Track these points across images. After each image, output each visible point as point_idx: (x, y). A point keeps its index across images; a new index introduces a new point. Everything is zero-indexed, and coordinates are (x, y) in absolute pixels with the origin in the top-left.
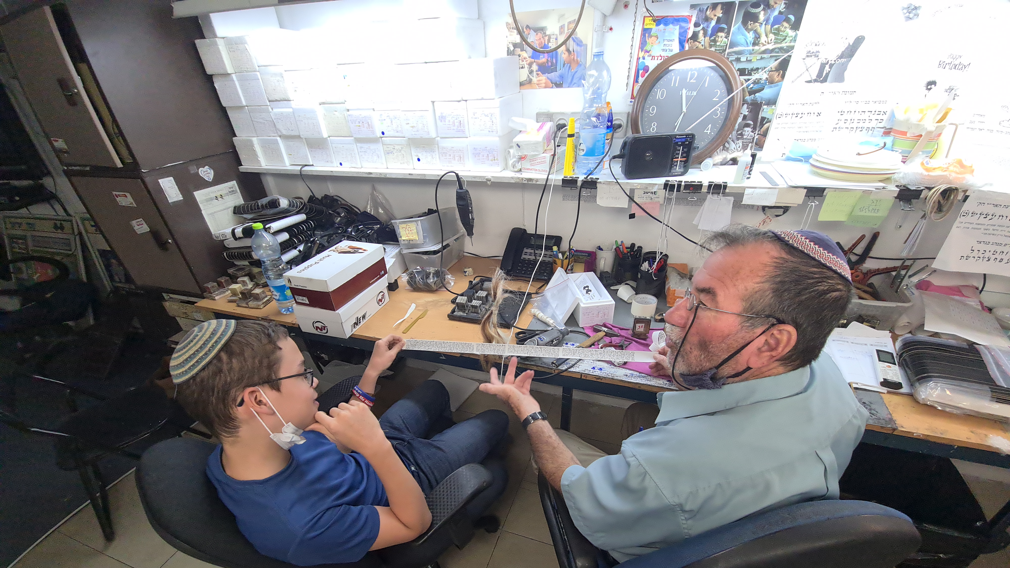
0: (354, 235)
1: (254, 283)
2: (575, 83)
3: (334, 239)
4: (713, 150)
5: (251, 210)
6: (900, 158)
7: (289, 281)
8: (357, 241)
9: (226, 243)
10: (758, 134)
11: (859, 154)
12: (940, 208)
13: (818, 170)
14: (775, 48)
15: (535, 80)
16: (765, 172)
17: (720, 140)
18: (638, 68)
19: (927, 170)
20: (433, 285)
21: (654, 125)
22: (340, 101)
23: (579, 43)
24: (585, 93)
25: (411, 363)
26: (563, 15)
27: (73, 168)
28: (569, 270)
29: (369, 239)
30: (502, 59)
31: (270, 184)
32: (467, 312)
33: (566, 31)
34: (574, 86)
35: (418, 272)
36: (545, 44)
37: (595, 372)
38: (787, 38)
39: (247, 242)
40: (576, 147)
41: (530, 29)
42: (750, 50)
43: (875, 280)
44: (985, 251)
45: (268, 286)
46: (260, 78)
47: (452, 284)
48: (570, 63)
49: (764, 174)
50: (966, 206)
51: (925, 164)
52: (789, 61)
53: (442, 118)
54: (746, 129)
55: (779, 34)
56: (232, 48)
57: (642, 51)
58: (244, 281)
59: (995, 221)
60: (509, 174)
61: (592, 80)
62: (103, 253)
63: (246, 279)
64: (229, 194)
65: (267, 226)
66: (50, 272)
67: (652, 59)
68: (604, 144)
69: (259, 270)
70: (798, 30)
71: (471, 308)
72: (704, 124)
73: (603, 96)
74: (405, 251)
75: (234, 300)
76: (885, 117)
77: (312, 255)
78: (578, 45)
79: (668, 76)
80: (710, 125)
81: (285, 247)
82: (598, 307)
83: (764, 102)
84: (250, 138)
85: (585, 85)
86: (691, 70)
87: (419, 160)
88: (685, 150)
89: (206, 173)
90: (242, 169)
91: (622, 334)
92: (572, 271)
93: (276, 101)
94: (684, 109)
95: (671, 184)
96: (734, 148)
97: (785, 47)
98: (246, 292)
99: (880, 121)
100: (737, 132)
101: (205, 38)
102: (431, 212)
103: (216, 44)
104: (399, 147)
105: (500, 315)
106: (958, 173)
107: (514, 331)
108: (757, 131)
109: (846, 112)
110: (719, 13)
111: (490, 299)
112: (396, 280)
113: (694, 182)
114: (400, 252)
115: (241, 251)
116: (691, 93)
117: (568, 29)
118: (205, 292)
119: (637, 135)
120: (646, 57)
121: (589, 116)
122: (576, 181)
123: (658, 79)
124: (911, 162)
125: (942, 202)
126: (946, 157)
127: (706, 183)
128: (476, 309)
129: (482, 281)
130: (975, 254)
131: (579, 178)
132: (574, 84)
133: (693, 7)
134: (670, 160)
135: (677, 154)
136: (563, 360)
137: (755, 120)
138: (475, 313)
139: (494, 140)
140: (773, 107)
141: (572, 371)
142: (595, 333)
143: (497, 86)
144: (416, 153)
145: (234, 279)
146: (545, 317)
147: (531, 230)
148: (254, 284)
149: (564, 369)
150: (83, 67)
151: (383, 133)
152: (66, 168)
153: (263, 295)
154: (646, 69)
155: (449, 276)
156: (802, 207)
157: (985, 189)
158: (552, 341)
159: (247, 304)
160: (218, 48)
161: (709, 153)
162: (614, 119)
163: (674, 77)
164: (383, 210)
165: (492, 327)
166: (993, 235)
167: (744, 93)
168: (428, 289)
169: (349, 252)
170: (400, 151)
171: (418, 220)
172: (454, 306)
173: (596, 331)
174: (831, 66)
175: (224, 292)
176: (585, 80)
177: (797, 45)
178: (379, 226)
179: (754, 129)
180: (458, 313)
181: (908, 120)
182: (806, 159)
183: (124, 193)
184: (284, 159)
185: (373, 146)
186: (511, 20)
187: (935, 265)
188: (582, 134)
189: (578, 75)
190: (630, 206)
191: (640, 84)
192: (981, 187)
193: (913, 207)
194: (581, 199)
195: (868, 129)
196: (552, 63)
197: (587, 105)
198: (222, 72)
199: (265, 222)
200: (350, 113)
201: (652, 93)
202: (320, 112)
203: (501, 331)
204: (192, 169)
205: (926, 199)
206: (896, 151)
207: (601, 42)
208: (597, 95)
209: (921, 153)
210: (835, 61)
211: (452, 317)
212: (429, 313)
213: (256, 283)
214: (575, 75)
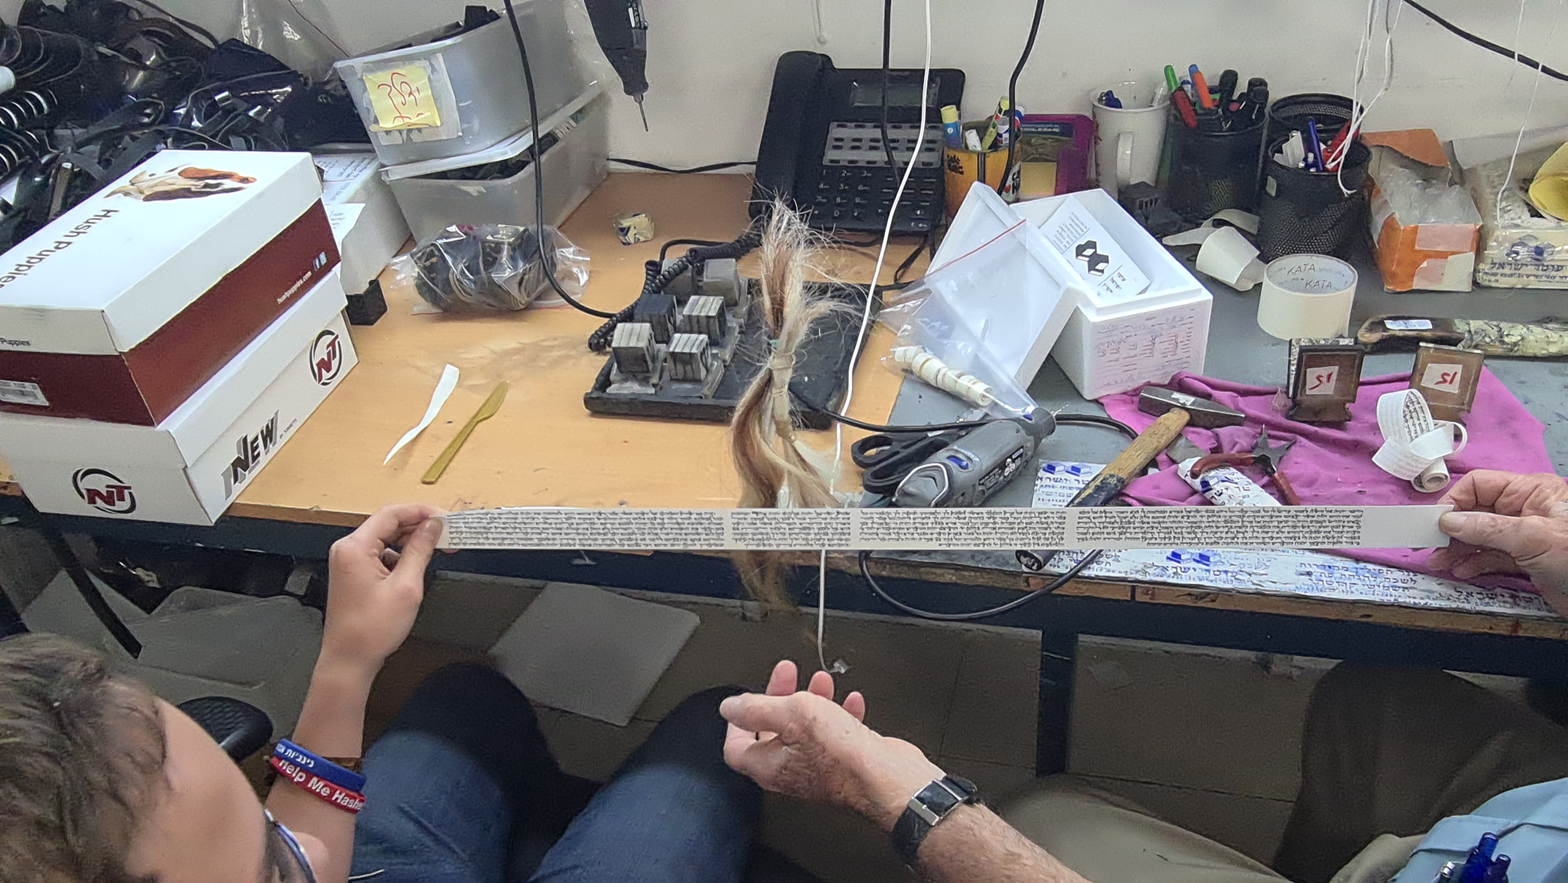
0: (200, 130)
8: (214, 147)
20: (514, 290)
28: (1008, 190)
35: (452, 247)
37: (1187, 574)
47: (583, 278)
71: (669, 365)
74: (397, 174)
82: (1150, 317)
92: (1022, 191)
102: (482, 15)
107: (843, 436)
112: (375, 285)
114: (378, 177)
128: (688, 368)
129: (698, 259)
138: (685, 380)
141: (1097, 577)
142: (1146, 419)
146: (952, 374)
155: (569, 250)
158: (1002, 466)
164: (297, 28)
168: (498, 306)
169: (186, 193)
171: (433, 52)
172: (602, 361)
173: (1154, 407)
178: (289, 88)
211: (601, 403)
212: (512, 396)
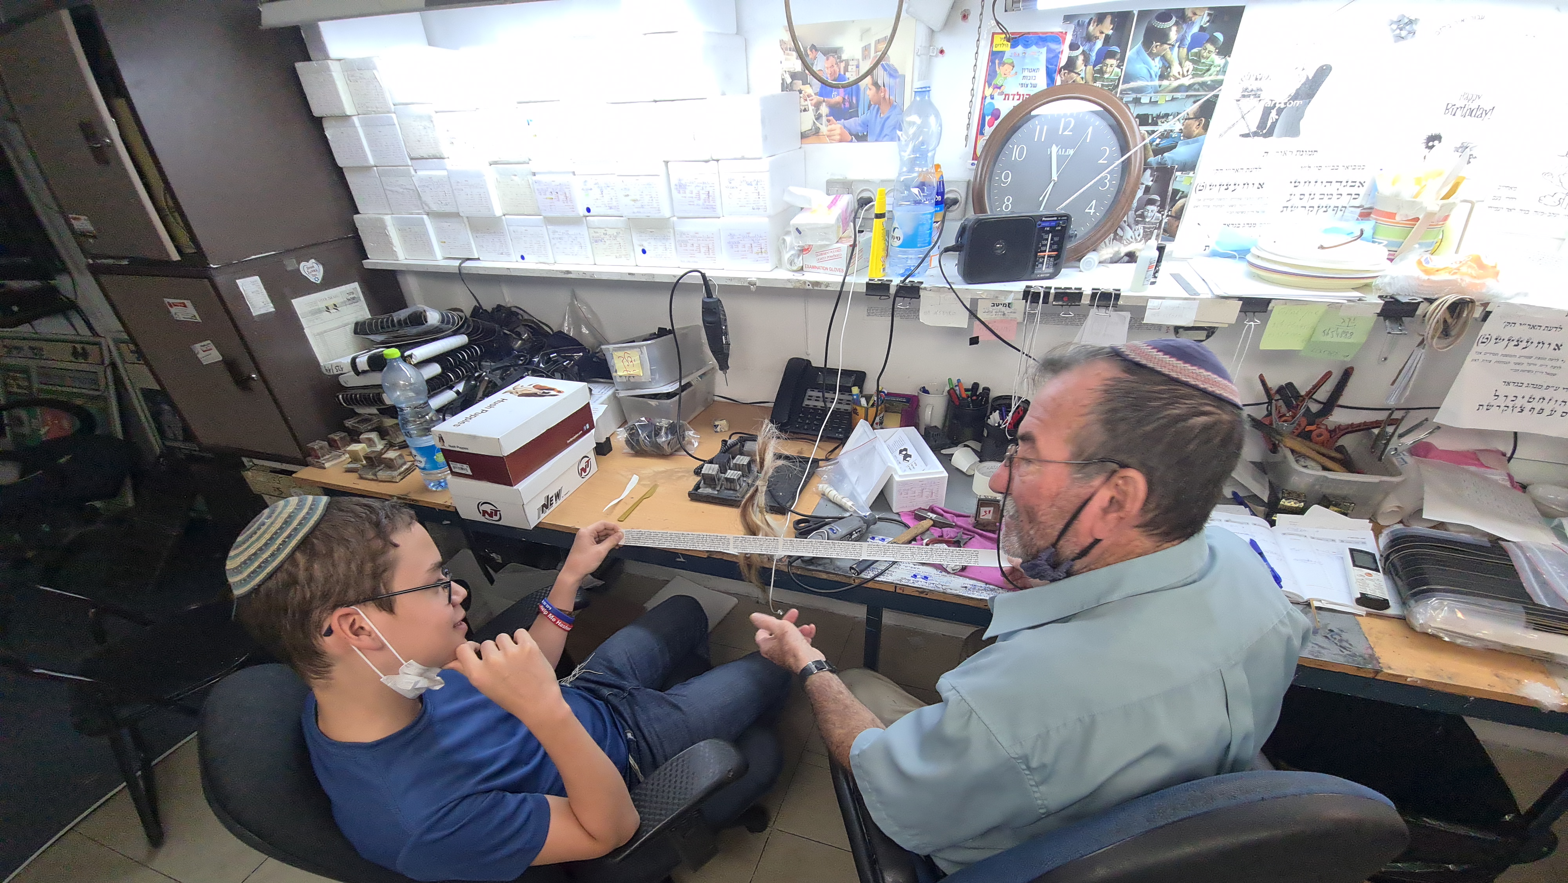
0: (543, 369)
1: (386, 442)
3: (511, 374)
4: (1098, 239)
5: (382, 328)
6: (1386, 253)
7: (441, 439)
8: (548, 377)
9: (342, 379)
10: (1168, 216)
11: (1322, 247)
12: (1446, 331)
13: (1260, 271)
14: (1194, 84)
15: (824, 129)
16: (1179, 275)
17: (1109, 224)
18: (983, 113)
19: (1426, 272)
20: (665, 447)
21: (1008, 201)
22: (521, 160)
23: (893, 73)
24: (902, 150)
25: (633, 568)
26: (868, 30)
27: (103, 260)
28: (877, 424)
29: (567, 375)
30: (773, 96)
31: (412, 287)
32: (718, 488)
33: (872, 54)
34: (885, 139)
35: (642, 427)
36: (839, 75)
37: (918, 581)
38: (1213, 69)
39: (375, 378)
40: (888, 234)
41: (816, 50)
42: (1155, 86)
43: (1348, 442)
44: (1516, 397)
45: (406, 446)
46: (396, 122)
47: (696, 444)
48: (878, 103)
49: (1177, 278)
50: (1487, 328)
51: (1424, 263)
52: (1214, 104)
53: (681, 187)
54: (1150, 208)
55: (1200, 62)
56: (352, 76)
57: (989, 87)
58: (370, 440)
59: (1531, 350)
60: (783, 275)
61: (912, 130)
62: (148, 394)
63: (374, 436)
64: (347, 303)
65: (406, 354)
66: (67, 424)
67: (1005, 99)
68: (931, 229)
69: (394, 421)
70: (1229, 56)
71: (725, 483)
72: (1085, 199)
73: (930, 154)
74: (622, 394)
75: (354, 468)
76: (1362, 191)
77: (478, 398)
78: (891, 75)
79: (1030, 124)
80: (1094, 201)
81: (435, 386)
82: (921, 481)
83: (1176, 167)
84: (381, 216)
85: (901, 138)
86: (1065, 116)
87: (644, 252)
88: (1056, 239)
89: (312, 270)
90: (368, 264)
91: (959, 523)
92: (881, 425)
93: (422, 158)
94: (1055, 177)
95: (1034, 292)
96: (1132, 238)
97: (1209, 83)
98: (373, 456)
99: (1354, 196)
100: (1136, 211)
101: (311, 60)
102: (662, 332)
103: (328, 69)
104: (614, 232)
105: (770, 493)
106: (1475, 277)
107: (791, 518)
108: (1166, 211)
109: (1303, 183)
110: (1108, 28)
111: (755, 469)
112: (608, 439)
113: (1070, 289)
114: (614, 396)
115: (366, 391)
116: (1066, 151)
117: (876, 52)
118: (310, 456)
119: (981, 216)
120: (996, 96)
121: (907, 186)
122: (889, 285)
123: (1015, 129)
124: (1401, 260)
125: (1449, 321)
126: (1457, 252)
127: (1087, 291)
128: (732, 484)
129: (742, 441)
130: (1501, 401)
131: (891, 281)
132: (885, 136)
133: (1068, 18)
134: (1033, 253)
135: (1043, 245)
136: (868, 563)
137: (1163, 194)
138: (730, 489)
139: (761, 222)
140: (1191, 174)
141: (882, 581)
142: (916, 522)
143: (765, 138)
144: (638, 242)
145: (354, 436)
146: (840, 497)
147: (817, 362)
148: (386, 444)
149: (869, 577)
150: (120, 103)
151: (588, 210)
152: (91, 261)
153: (400, 461)
154: (996, 114)
155: (691, 433)
156: (1235, 329)
157: (1517, 301)
158: (851, 534)
159: (375, 475)
160: (332, 77)
161: (1092, 244)
162: (946, 191)
163: (1038, 127)
164: (587, 328)
165: (758, 513)
166: (1529, 371)
167: (1147, 152)
168: (659, 453)
169: (535, 395)
170: (615, 238)
171: (643, 346)
172: (699, 478)
173: (920, 518)
174: (1280, 111)
175: (340, 456)
176: (901, 130)
177: (1227, 79)
178: (581, 354)
179: (1162, 207)
180: (705, 490)
181: (1397, 195)
182: (1241, 254)
183: (182, 301)
184: (434, 250)
185: (573, 230)
186: (787, 37)
187: (1440, 418)
188: (897, 214)
189: (890, 122)
190: (970, 324)
191: (987, 138)
192: (1510, 299)
193: (1404, 330)
194: (895, 313)
195: (1336, 209)
196: (851, 103)
197: (905, 169)
198: (337, 112)
199: (402, 348)
200: (537, 177)
201: (1006, 151)
202: (491, 176)
203: (770, 518)
204: (290, 264)
205: (1424, 316)
206: (1380, 243)
207: (927, 72)
208: (921, 154)
209: (1417, 246)
210: (1285, 104)
211: (695, 496)
212: (660, 490)
213: (389, 442)
214: (887, 123)
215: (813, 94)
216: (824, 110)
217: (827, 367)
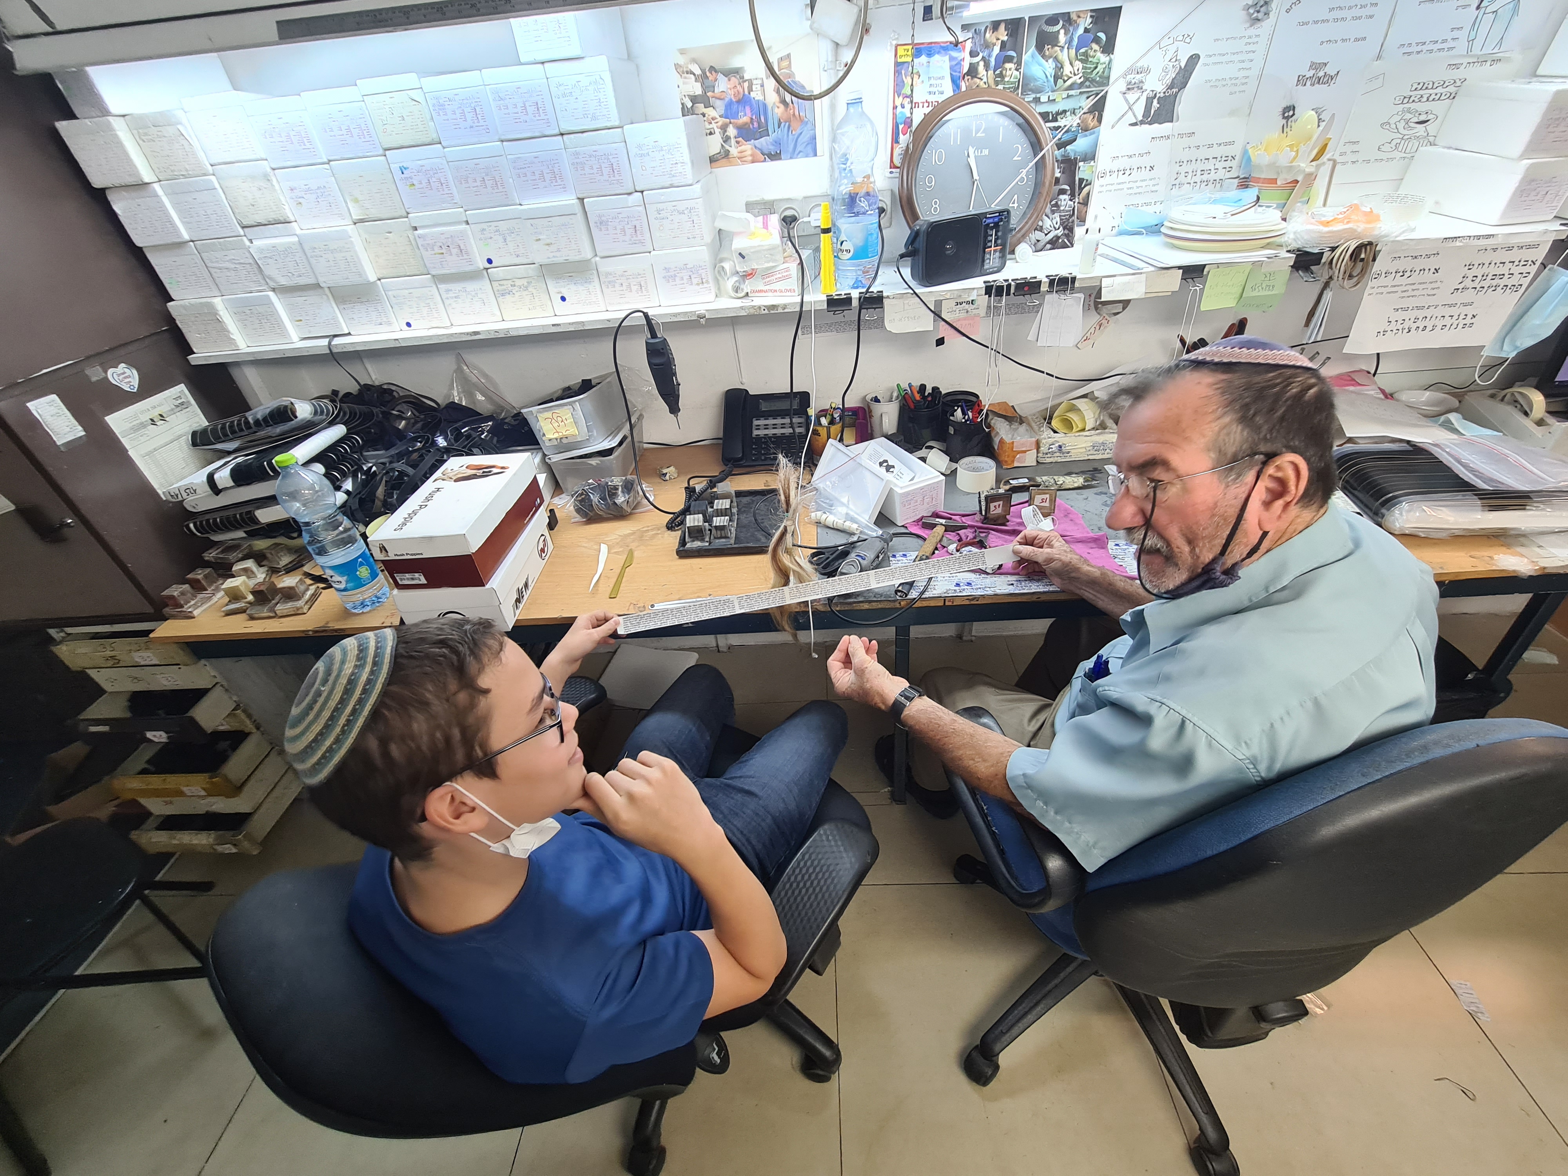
1: (266, 569)
2: (800, 152)
5: (233, 433)
9: (188, 506)
13: (1176, 240)
15: (734, 151)
18: (897, 121)
21: (936, 204)
22: (396, 213)
32: (709, 539)
34: (800, 156)
35: (592, 489)
36: (744, 95)
37: (962, 590)
38: (1100, 66)
39: (242, 494)
41: (716, 71)
46: (216, 186)
48: (788, 121)
53: (602, 224)
54: (1062, 197)
56: (146, 134)
57: (899, 97)
58: (246, 569)
59: (1415, 278)
63: (250, 564)
64: (176, 410)
67: (915, 108)
71: (714, 531)
75: (238, 609)
76: (1234, 164)
79: (943, 131)
80: (1016, 196)
83: (1079, 158)
84: (206, 300)
86: (976, 119)
87: (563, 299)
89: (124, 376)
90: (194, 359)
91: (969, 523)
93: (259, 225)
94: (976, 177)
97: (1098, 79)
98: (262, 588)
99: (1228, 169)
101: (78, 117)
103: (109, 128)
104: (524, 282)
108: (1076, 199)
109: (1185, 162)
110: (1003, 35)
112: (552, 511)
115: (230, 511)
116: (981, 153)
118: (167, 605)
120: (906, 105)
122: (850, 298)
128: (723, 532)
130: (1393, 326)
131: (852, 294)
135: (988, 241)
138: (721, 538)
139: (699, 252)
140: (1092, 163)
144: (555, 288)
145: (224, 570)
148: (267, 571)
151: (490, 261)
153: (302, 588)
154: (907, 123)
155: (644, 486)
156: (1181, 295)
158: (878, 557)
159: (272, 610)
160: (116, 136)
163: (952, 131)
166: (1412, 296)
170: (526, 288)
171: (574, 402)
172: (679, 533)
173: (929, 525)
175: (211, 598)
176: (817, 146)
179: (1072, 196)
180: (692, 544)
184: (286, 332)
185: (471, 286)
186: (682, 60)
189: (804, 140)
190: (935, 325)
191: (904, 145)
194: (861, 326)
195: (1215, 182)
196: (759, 123)
198: (129, 180)
200: (419, 232)
204: (93, 374)
210: (1164, 93)
211: (685, 553)
212: (639, 555)
213: (271, 568)
214: (799, 139)
215: (718, 117)
216: (732, 131)
217: (794, 391)
